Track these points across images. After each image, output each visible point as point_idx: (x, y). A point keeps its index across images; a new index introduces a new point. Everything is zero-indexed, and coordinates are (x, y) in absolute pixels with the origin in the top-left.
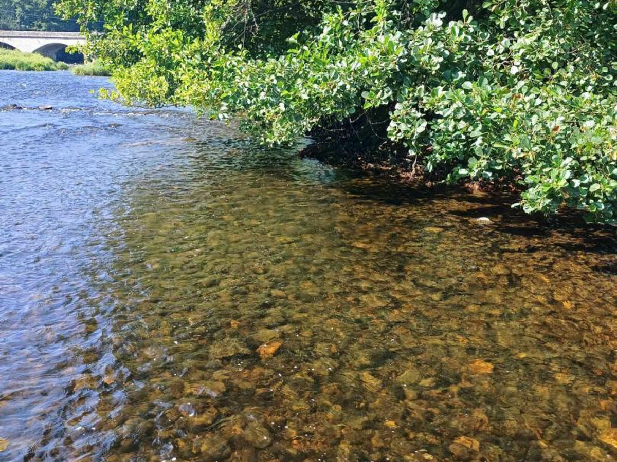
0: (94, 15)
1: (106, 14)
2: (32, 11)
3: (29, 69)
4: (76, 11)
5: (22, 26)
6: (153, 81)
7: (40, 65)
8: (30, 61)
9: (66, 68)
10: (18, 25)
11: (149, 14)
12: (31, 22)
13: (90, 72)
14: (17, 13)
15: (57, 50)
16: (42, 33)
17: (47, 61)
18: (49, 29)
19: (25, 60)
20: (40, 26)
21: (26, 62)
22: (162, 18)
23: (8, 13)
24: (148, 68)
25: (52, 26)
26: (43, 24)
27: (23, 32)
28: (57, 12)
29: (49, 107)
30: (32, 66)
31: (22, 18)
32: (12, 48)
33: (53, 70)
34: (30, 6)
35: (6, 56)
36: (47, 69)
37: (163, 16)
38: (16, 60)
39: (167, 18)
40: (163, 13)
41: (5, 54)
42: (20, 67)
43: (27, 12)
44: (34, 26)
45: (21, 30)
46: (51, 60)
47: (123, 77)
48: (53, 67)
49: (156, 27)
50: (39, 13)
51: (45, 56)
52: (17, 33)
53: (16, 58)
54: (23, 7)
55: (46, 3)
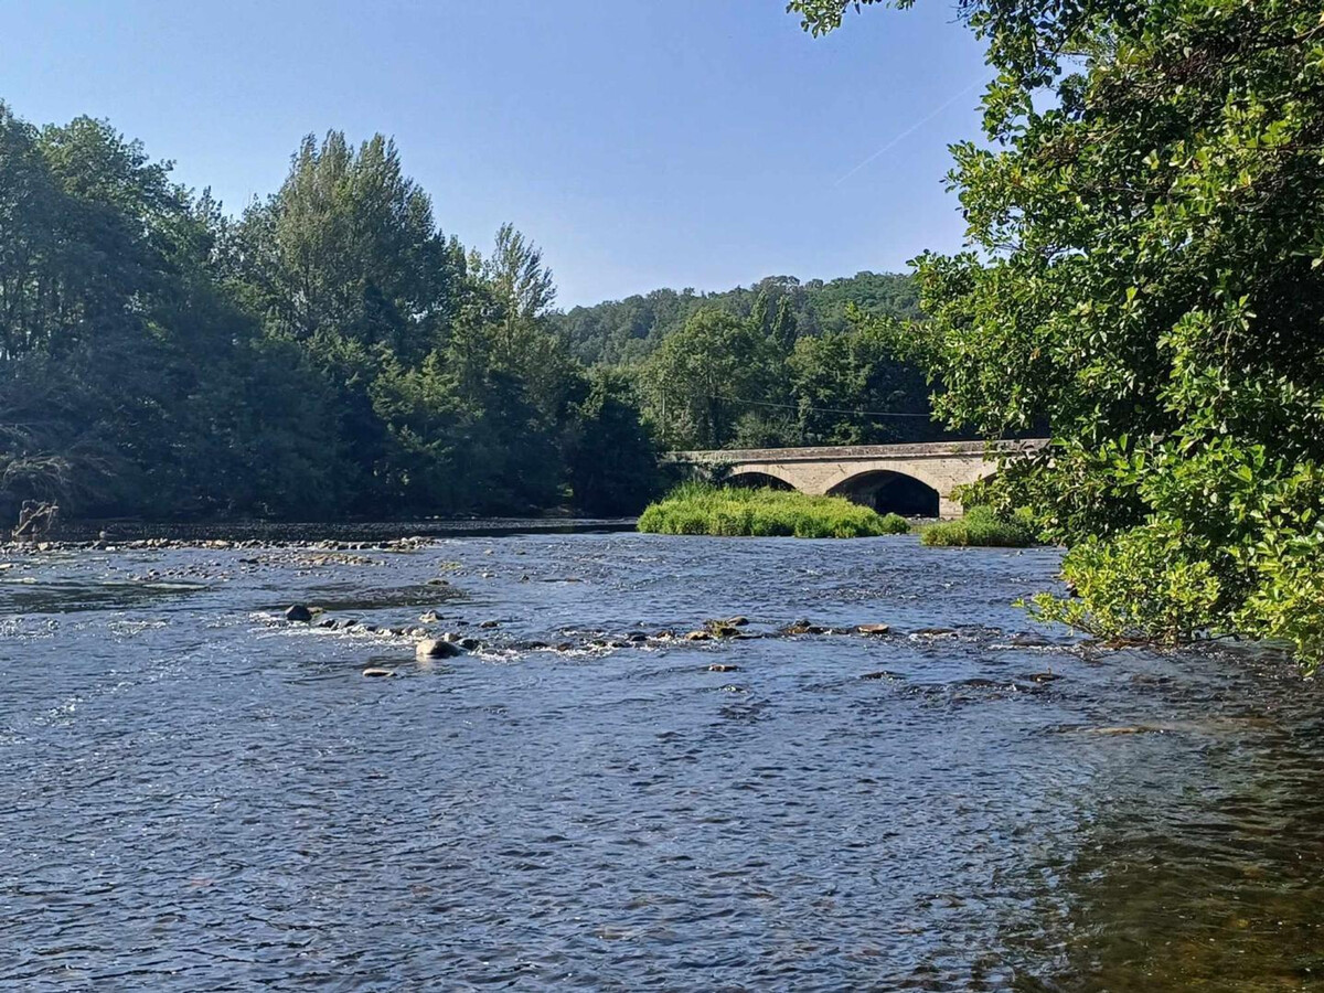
0: (1022, 417)
1: (1055, 412)
2: (832, 401)
3: (824, 534)
4: (980, 409)
5: (810, 435)
6: (1177, 575)
7: (846, 524)
8: (824, 515)
9: (903, 529)
10: (800, 434)
11: (1170, 408)
12: (829, 426)
13: (961, 537)
14: (801, 408)
15: (879, 486)
16: (849, 449)
17: (862, 512)
18: (865, 439)
19: (816, 513)
20: (846, 435)
21: (816, 518)
22: (1205, 417)
23: (783, 411)
24: (1163, 541)
25: (873, 432)
26: (854, 429)
27: (809, 450)
28: (937, 414)
29: (882, 627)
30: (830, 525)
31: (810, 419)
32: (789, 487)
33: (875, 534)
34: (828, 392)
35: (775, 506)
36: (862, 532)
37: (1208, 411)
38: (797, 515)
39: (1219, 417)
40: (1207, 404)
41: (772, 501)
42: (803, 531)
43: (821, 404)
44: (833, 434)
45: (806, 444)
46: (870, 511)
47: (1100, 566)
48: (874, 527)
49: (1186, 438)
50: (846, 406)
51: (856, 501)
52: (796, 452)
53: (796, 509)
54: (813, 395)
55: (864, 383)
